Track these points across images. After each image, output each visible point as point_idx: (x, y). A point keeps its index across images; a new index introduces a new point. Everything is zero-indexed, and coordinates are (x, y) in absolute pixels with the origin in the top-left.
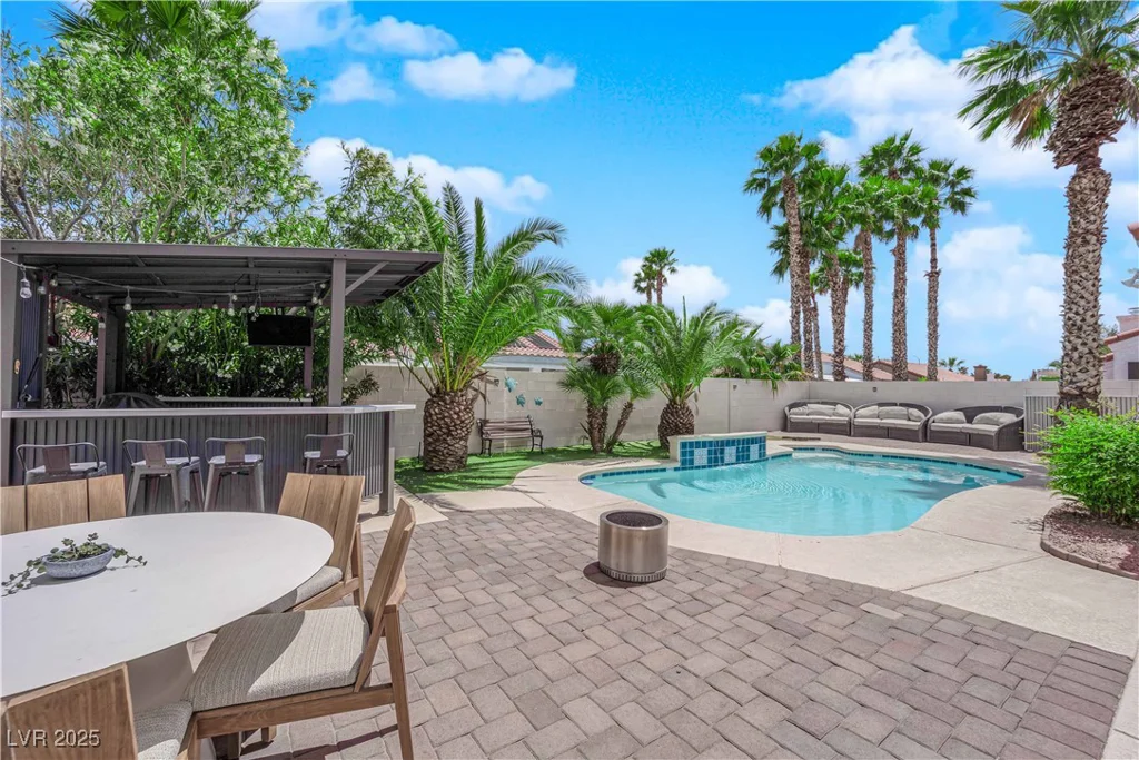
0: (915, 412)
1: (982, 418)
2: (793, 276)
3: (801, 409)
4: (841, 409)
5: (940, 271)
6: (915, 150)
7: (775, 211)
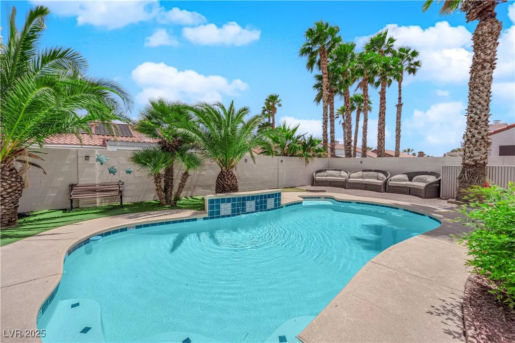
0: (381, 175)
1: (417, 179)
2: (324, 102)
3: (322, 174)
4: (343, 173)
5: (403, 104)
6: (392, 40)
7: (315, 66)
